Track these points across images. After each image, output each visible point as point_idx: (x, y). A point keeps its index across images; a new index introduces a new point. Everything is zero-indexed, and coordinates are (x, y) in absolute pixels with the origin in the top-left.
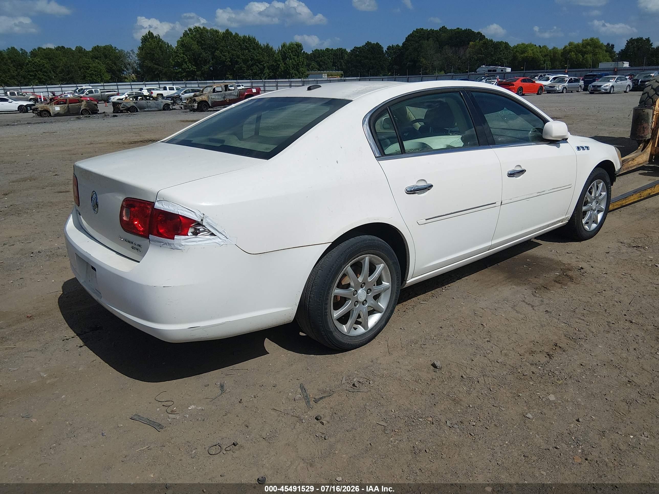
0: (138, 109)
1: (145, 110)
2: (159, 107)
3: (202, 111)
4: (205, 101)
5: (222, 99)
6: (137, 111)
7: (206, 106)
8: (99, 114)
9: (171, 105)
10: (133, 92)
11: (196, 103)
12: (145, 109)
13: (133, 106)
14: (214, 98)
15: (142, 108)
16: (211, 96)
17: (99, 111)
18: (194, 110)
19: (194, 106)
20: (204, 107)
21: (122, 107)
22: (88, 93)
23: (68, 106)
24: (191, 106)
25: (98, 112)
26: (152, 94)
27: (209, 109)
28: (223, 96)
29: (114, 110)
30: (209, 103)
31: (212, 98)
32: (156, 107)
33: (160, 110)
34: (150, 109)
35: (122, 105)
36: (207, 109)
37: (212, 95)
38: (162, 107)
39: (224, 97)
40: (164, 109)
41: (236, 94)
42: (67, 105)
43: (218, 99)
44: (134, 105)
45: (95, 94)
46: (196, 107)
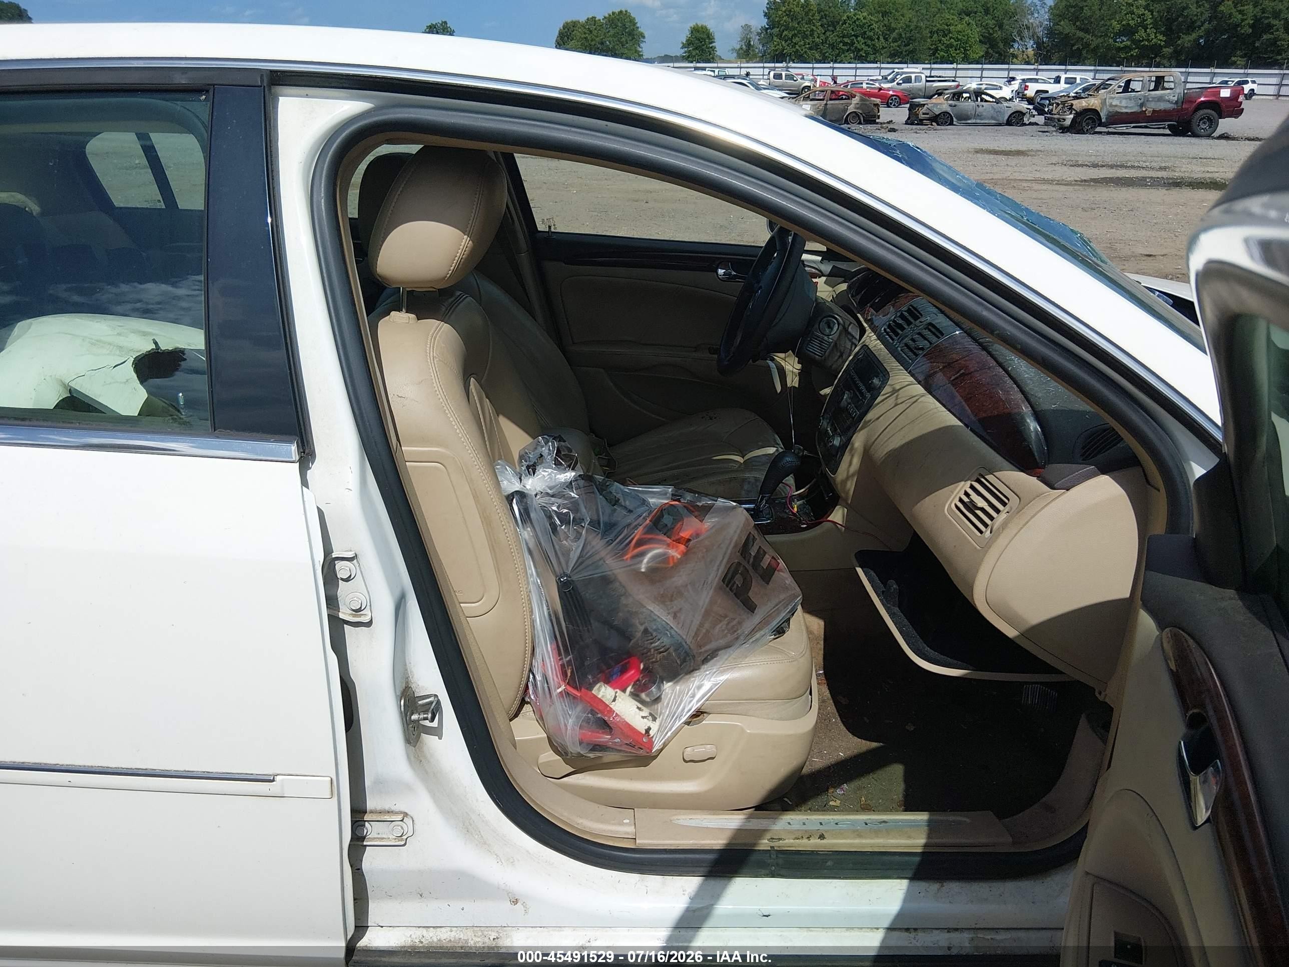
0: (955, 119)
1: (969, 122)
2: (1001, 119)
3: (1080, 132)
4: (1095, 112)
5: (1136, 109)
6: (951, 124)
7: (1094, 121)
8: (877, 123)
9: (1028, 115)
10: (982, 84)
11: (1071, 113)
12: (970, 119)
13: (945, 113)
14: (1116, 106)
15: (964, 118)
16: (1111, 101)
17: (879, 118)
18: (1064, 130)
19: (1064, 120)
20: (1088, 124)
21: (924, 114)
22: (901, 82)
23: (826, 104)
24: (1059, 120)
25: (877, 121)
26: (1025, 90)
27: (1098, 129)
28: (1140, 102)
29: (909, 119)
30: (1102, 114)
31: (1111, 105)
32: (993, 118)
33: (1000, 125)
34: (978, 121)
35: (924, 110)
36: (1093, 128)
37: (1113, 98)
38: (1006, 118)
39: (1142, 105)
40: (1009, 123)
41: (1176, 99)
42: (825, 102)
43: (1126, 107)
44: (949, 110)
45: (913, 84)
46: (1068, 123)
